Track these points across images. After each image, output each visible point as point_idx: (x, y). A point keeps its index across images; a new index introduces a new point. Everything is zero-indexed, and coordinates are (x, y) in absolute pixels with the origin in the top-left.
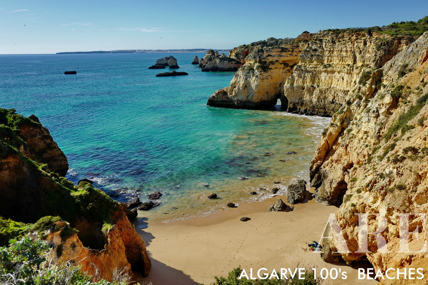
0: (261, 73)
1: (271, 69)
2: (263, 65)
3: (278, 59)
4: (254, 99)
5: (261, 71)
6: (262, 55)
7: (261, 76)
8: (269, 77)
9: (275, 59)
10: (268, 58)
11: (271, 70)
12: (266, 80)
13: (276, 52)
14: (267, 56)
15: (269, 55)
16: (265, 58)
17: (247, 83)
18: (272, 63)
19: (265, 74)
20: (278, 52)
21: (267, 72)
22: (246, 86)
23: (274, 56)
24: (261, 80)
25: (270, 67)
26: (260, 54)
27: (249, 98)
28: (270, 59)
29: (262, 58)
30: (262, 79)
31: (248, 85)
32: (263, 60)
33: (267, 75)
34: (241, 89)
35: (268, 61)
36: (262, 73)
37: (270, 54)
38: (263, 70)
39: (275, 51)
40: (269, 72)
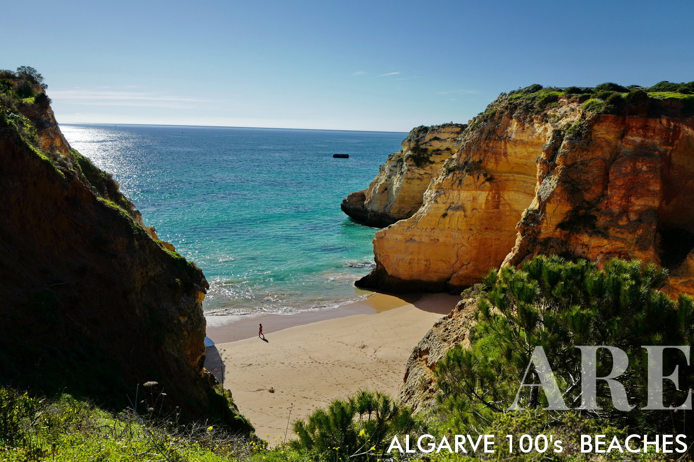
0: (410, 167)
1: (433, 162)
2: (419, 155)
3: (450, 146)
4: (392, 211)
5: (410, 166)
6: (424, 137)
7: (409, 173)
8: (425, 176)
9: (444, 145)
10: (431, 142)
11: (434, 165)
12: (418, 182)
13: (448, 133)
14: (430, 140)
15: (436, 139)
16: (426, 143)
17: (388, 183)
18: (438, 152)
19: (417, 171)
20: (452, 133)
21: (423, 168)
22: (386, 189)
23: (445, 140)
24: (406, 180)
25: (431, 159)
26: (421, 135)
27: (387, 211)
28: (436, 145)
29: (421, 143)
30: (408, 179)
31: (389, 187)
32: (423, 147)
33: (422, 172)
34: (377, 192)
35: (430, 148)
36: (413, 168)
37: (438, 136)
38: (415, 164)
39: (448, 131)
40: (428, 167)
